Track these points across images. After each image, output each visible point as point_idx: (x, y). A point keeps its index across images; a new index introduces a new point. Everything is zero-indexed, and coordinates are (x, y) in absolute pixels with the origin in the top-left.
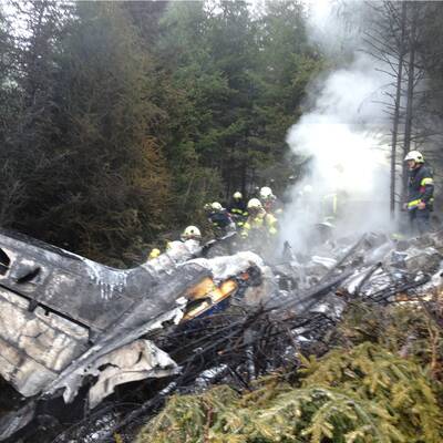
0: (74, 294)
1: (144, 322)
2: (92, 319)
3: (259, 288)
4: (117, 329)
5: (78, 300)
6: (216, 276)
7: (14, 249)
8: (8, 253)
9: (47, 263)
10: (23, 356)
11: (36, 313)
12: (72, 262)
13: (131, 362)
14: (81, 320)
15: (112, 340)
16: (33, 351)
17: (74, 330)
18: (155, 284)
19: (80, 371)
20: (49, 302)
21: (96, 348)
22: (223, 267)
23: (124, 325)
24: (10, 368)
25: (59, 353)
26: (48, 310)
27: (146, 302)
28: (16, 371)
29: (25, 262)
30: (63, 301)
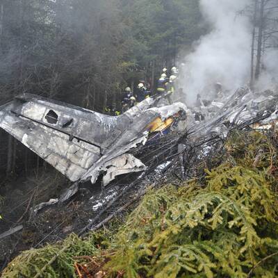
0: (91, 131)
1: (127, 143)
2: (101, 143)
3: (185, 121)
4: (114, 147)
5: (93, 134)
6: (163, 116)
7: (59, 110)
8: (56, 112)
9: (76, 116)
10: (69, 163)
11: (73, 141)
12: (88, 114)
13: (122, 165)
14: (96, 143)
15: (111, 153)
16: (74, 160)
17: (92, 148)
19: (98, 169)
20: (79, 135)
21: (104, 157)
22: (166, 111)
23: (117, 144)
24: (65, 168)
25: (86, 160)
26: (79, 140)
27: (127, 132)
28: (67, 170)
29: (65, 116)
30: (86, 135)
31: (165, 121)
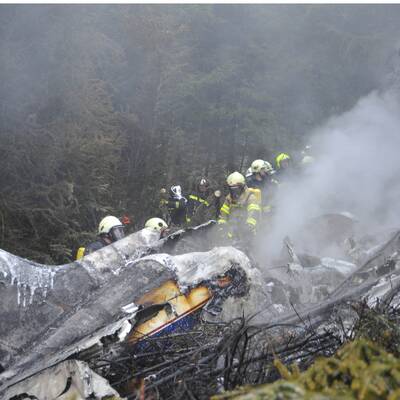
1: (77, 339)
3: (243, 300)
4: (39, 349)
6: (182, 279)
13: (55, 392)
18: (94, 288)
23: (48, 343)
27: (81, 312)
31: (187, 293)
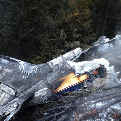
0: (11, 77)
2: (18, 87)
3: (103, 79)
5: (13, 79)
12: (14, 63)
21: (16, 99)
22: (83, 67)
25: (3, 99)
30: (6, 80)
31: (78, 77)
